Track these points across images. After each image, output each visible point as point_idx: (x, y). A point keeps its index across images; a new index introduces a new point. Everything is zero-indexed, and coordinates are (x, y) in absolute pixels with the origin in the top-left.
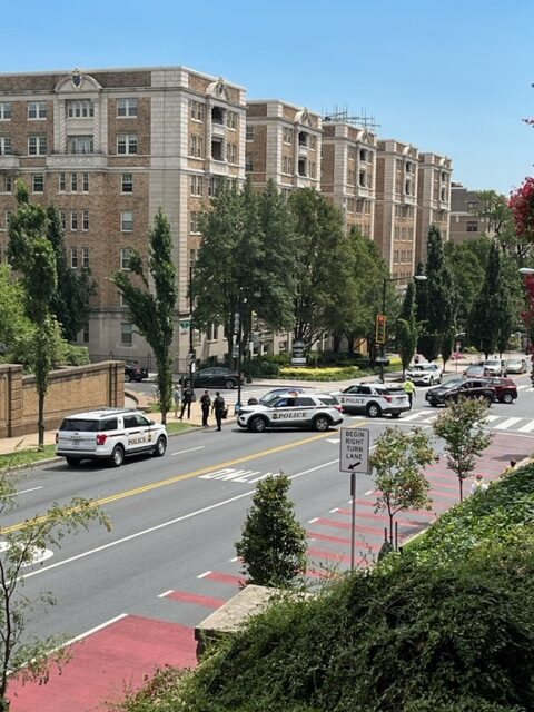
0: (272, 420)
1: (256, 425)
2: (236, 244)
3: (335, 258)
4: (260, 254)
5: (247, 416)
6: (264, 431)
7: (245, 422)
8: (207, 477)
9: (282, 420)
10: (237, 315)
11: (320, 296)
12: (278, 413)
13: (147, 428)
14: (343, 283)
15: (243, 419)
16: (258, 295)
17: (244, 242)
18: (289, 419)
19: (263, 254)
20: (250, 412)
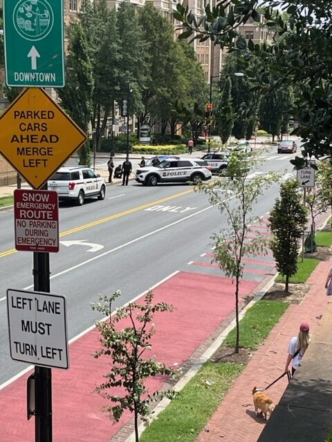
0: (163, 177)
1: (151, 181)
2: (98, 49)
3: (168, 60)
4: (118, 56)
5: (144, 175)
6: (156, 185)
7: (143, 179)
8: (149, 209)
9: (169, 177)
10: (125, 101)
11: (159, 90)
12: (167, 172)
13: (95, 179)
14: (175, 80)
15: (141, 176)
16: (118, 88)
17: (105, 47)
18: (174, 176)
19: (121, 56)
20: (146, 171)
